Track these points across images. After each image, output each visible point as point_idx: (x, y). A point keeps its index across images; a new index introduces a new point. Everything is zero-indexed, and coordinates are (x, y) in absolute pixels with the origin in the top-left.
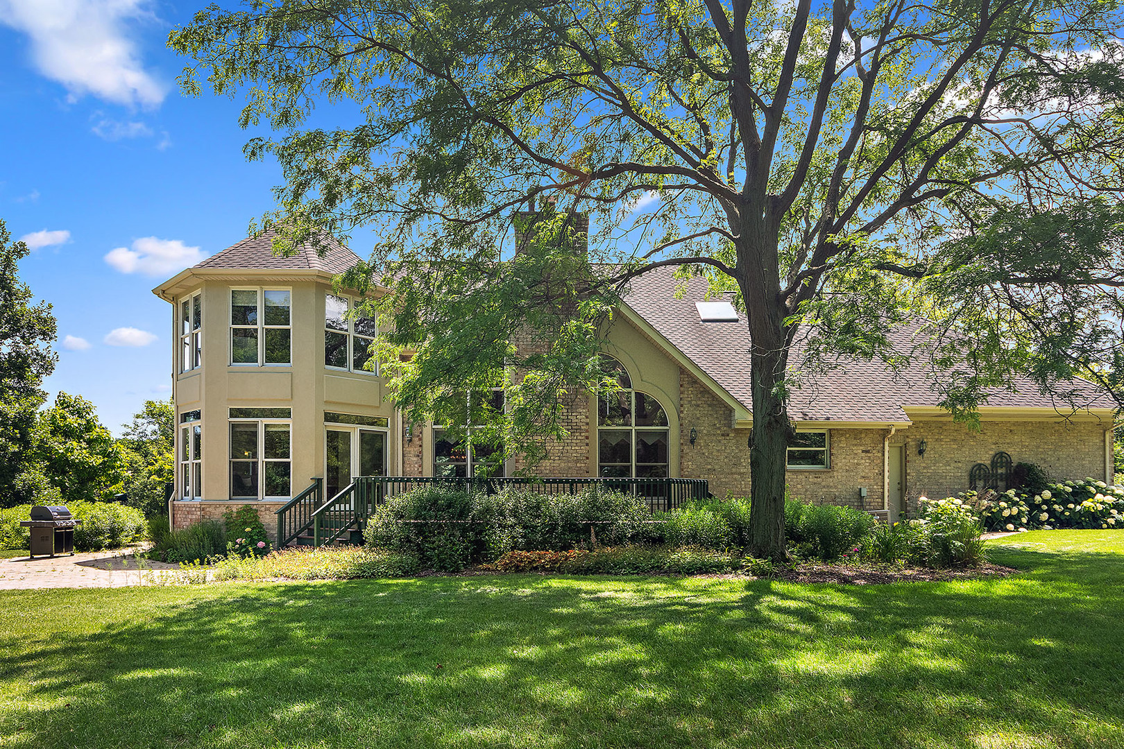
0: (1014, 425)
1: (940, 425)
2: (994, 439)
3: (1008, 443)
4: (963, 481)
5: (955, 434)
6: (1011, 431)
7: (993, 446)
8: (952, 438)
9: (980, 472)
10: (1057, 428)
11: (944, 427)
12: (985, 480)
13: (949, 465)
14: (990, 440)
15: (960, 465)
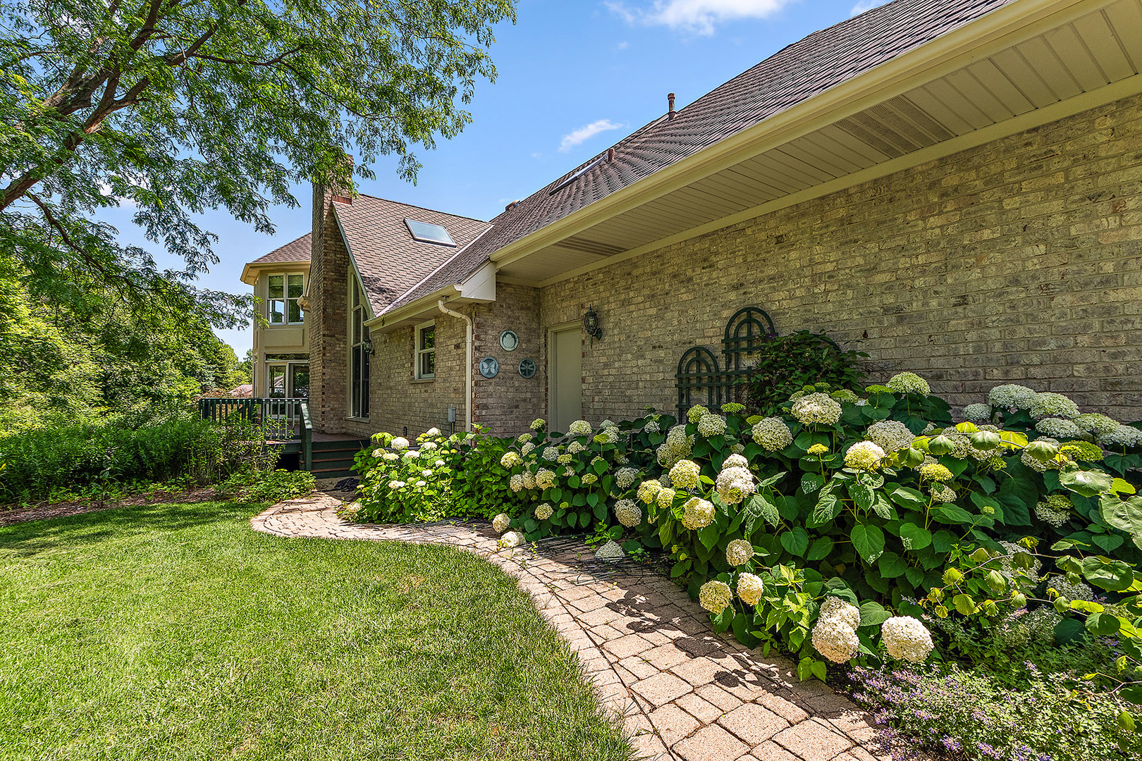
0: (789, 218)
1: (628, 269)
2: (734, 275)
3: (772, 278)
4: (667, 392)
5: (653, 283)
6: (779, 240)
7: (732, 296)
8: (647, 292)
9: (699, 370)
10: (951, 181)
11: (635, 273)
12: (711, 389)
13: (643, 357)
14: (724, 281)
15: (662, 353)
